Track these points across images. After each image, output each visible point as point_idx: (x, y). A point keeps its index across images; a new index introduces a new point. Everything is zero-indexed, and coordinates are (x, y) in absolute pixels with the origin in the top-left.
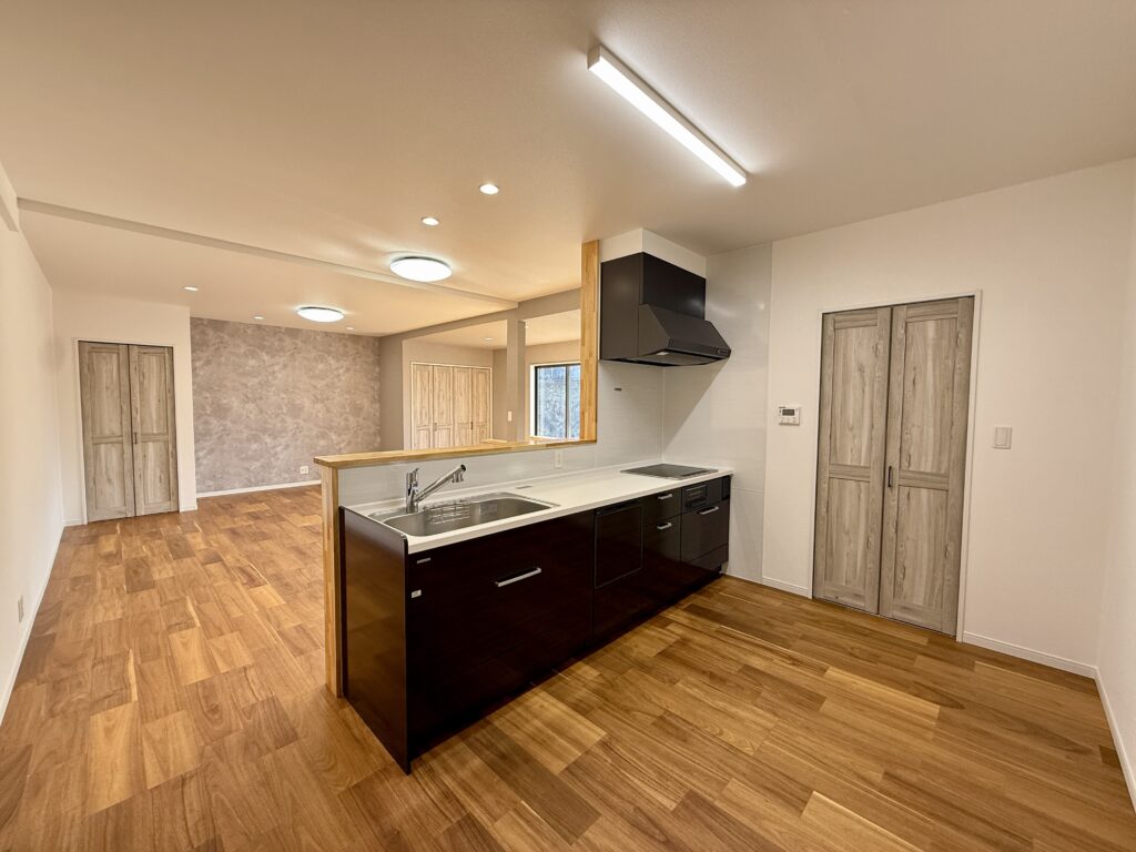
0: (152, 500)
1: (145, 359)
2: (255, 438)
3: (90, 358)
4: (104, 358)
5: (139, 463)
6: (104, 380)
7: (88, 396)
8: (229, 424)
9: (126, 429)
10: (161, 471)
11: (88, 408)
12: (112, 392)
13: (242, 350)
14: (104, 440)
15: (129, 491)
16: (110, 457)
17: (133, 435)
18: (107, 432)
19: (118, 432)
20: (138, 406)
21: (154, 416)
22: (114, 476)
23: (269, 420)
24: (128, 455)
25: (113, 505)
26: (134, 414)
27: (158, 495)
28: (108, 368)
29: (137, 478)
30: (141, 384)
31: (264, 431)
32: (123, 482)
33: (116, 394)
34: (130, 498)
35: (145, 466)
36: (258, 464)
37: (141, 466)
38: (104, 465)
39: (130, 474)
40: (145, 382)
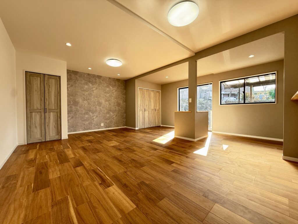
0: (51, 135)
1: (50, 80)
2: (87, 113)
3: (30, 79)
4: (35, 79)
5: (47, 120)
6: (35, 87)
7: (29, 93)
8: (78, 108)
9: (43, 107)
10: (55, 124)
11: (28, 98)
12: (38, 92)
13: (83, 82)
14: (34, 111)
15: (43, 131)
16: (36, 118)
17: (45, 109)
18: (35, 108)
19: (39, 108)
20: (47, 98)
21: (53, 102)
22: (38, 125)
23: (92, 107)
24: (43, 117)
25: (37, 137)
26: (46, 101)
27: (54, 133)
28: (36, 83)
29: (46, 126)
30: (49, 90)
31: (90, 111)
32: (41, 128)
33: (39, 93)
34: (43, 134)
35: (49, 121)
36: (88, 122)
37: (48, 122)
38: (34, 121)
39: (44, 124)
40: (50, 89)
